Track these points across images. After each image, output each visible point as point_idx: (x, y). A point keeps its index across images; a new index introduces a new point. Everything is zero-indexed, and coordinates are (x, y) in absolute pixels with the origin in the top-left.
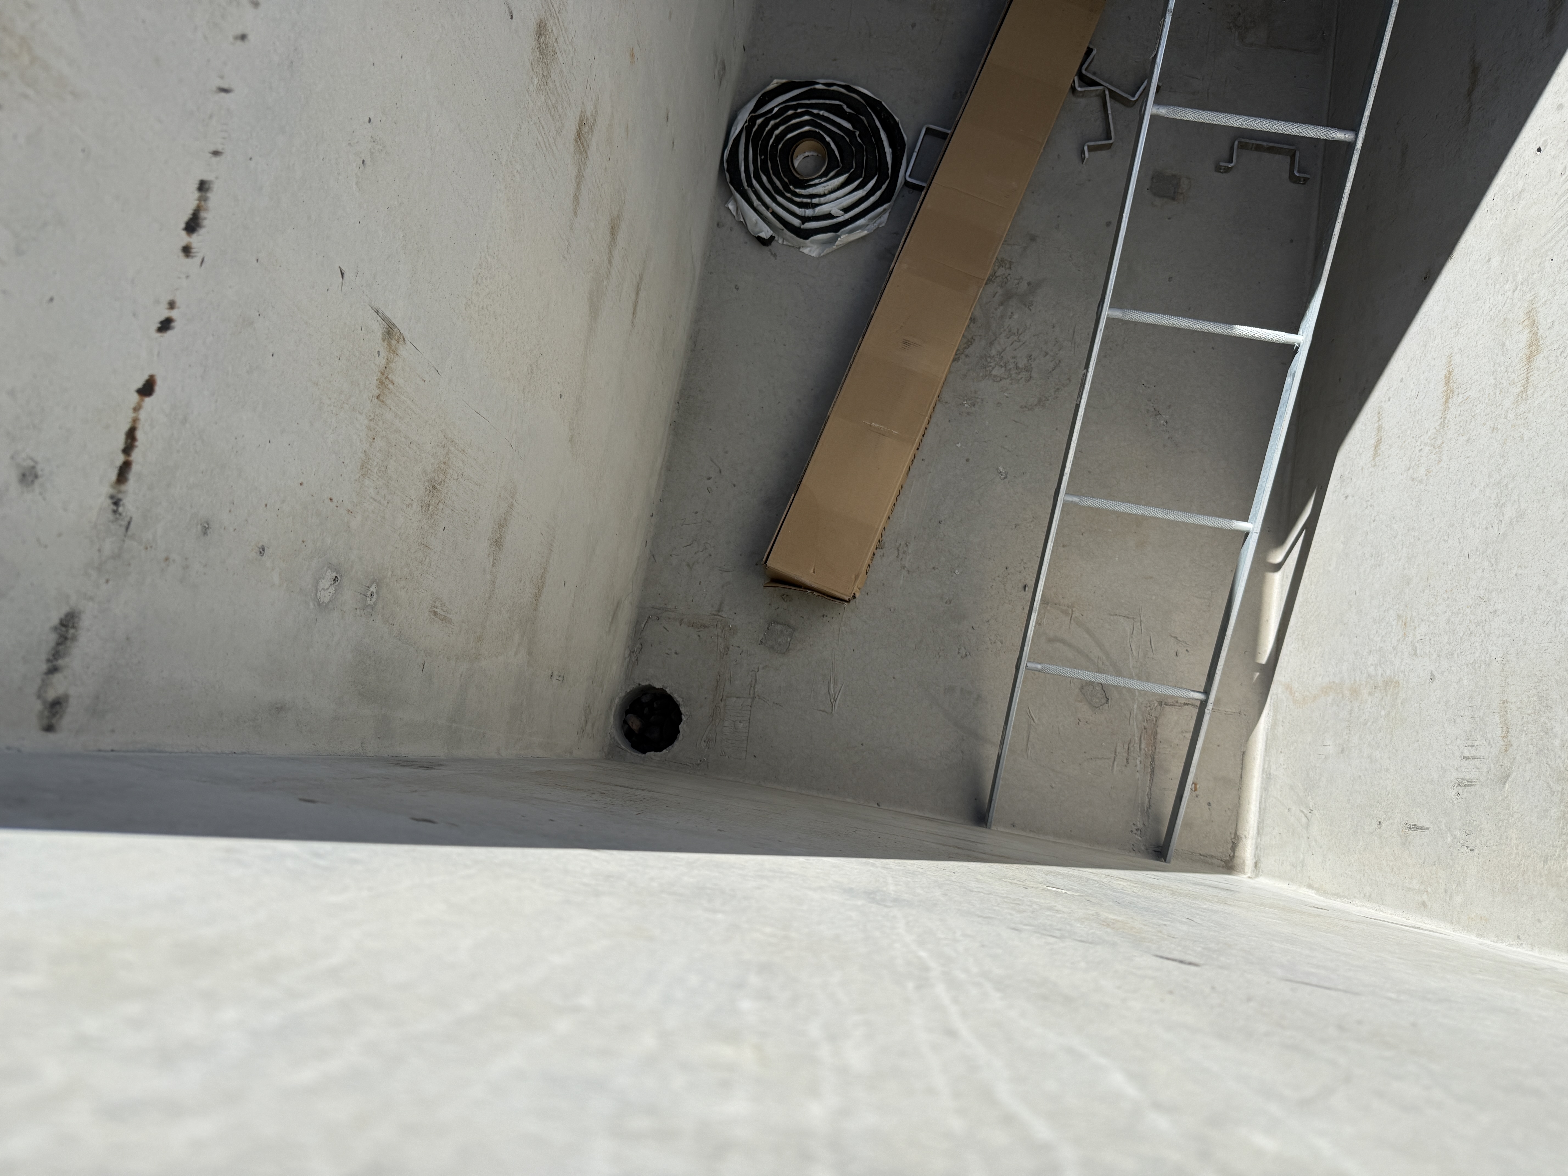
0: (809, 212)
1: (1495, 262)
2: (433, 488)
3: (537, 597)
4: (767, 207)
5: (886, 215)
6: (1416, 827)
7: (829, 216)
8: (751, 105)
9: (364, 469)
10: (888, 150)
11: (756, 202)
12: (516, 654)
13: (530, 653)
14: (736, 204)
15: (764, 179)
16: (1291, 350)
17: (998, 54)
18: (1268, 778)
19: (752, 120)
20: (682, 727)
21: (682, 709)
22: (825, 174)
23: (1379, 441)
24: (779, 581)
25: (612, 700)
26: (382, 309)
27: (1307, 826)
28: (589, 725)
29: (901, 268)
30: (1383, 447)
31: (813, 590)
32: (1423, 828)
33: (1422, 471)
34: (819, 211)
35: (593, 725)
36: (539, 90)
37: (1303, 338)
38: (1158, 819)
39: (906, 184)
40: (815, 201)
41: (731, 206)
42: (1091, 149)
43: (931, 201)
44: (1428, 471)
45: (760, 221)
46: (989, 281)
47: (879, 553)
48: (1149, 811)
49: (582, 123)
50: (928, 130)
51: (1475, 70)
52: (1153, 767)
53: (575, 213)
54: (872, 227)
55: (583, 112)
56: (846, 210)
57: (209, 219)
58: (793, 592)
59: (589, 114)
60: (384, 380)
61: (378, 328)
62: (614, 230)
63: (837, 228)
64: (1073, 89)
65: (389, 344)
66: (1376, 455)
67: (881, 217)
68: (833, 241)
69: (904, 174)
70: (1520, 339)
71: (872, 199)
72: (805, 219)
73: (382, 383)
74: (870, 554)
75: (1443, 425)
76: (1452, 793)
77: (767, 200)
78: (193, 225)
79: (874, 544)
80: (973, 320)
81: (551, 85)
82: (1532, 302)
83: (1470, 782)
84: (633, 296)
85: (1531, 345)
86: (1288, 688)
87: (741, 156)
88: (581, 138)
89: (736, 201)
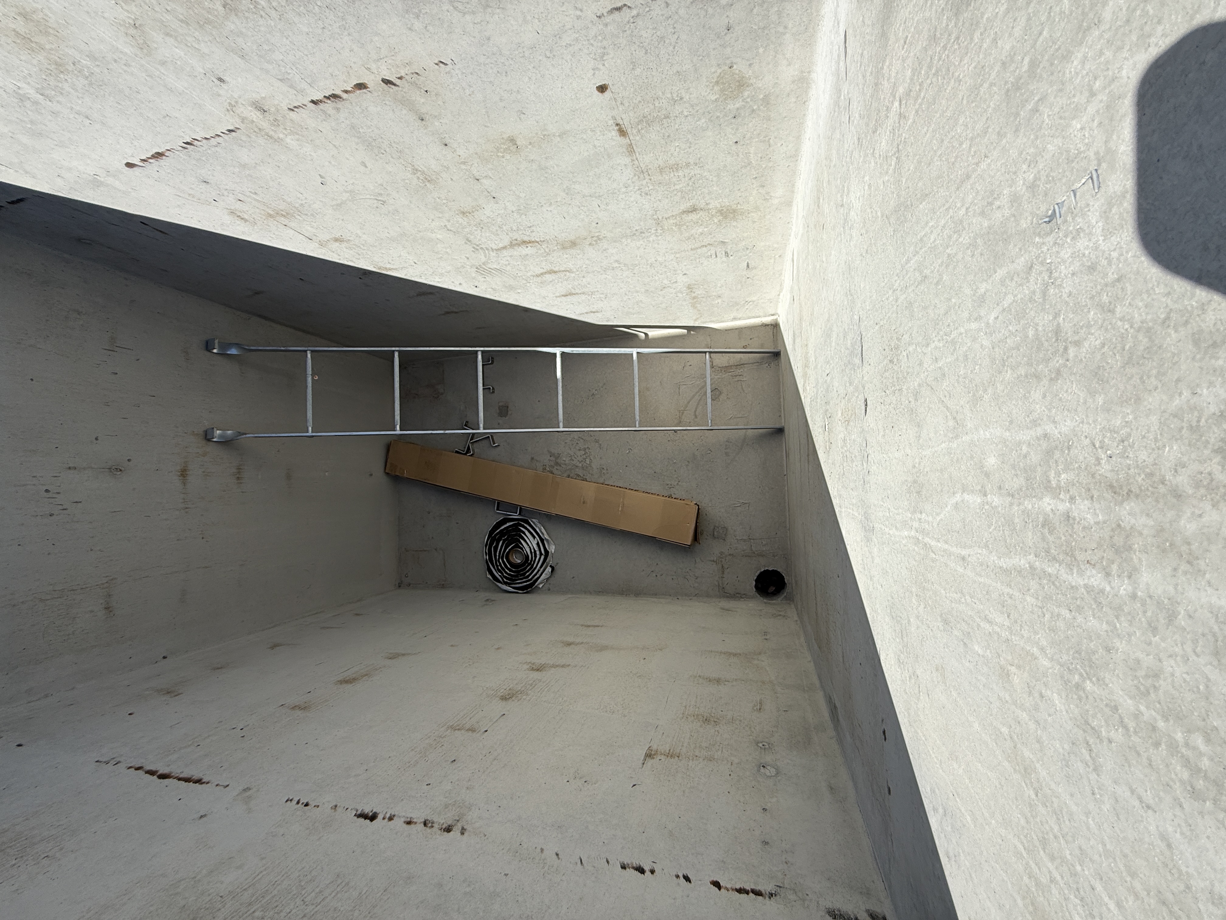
0: (538, 553)
1: (519, 291)
2: (707, 721)
3: (735, 655)
4: (539, 570)
5: (533, 520)
6: (748, 266)
7: (538, 544)
8: (499, 585)
9: (711, 759)
10: (508, 524)
11: (538, 576)
12: (763, 661)
13: (760, 654)
14: (540, 584)
15: (528, 574)
16: (563, 354)
17: (464, 488)
18: (735, 319)
19: (506, 583)
20: (770, 569)
21: (762, 570)
22: (522, 549)
23: (591, 312)
24: (696, 538)
25: (766, 603)
26: (641, 762)
27: (753, 301)
28: (780, 613)
29: (554, 511)
30: (594, 310)
31: (696, 522)
32: (748, 264)
33: (601, 296)
34: (536, 549)
35: (780, 611)
36: (527, 695)
37: (558, 351)
38: (763, 358)
39: (520, 514)
40: (533, 551)
41: (541, 586)
42: (494, 444)
43: (526, 504)
44: (602, 294)
45: (545, 572)
46: (552, 473)
47: (674, 496)
48: (760, 363)
49: (533, 669)
50: (498, 509)
51: (448, 313)
52: (741, 365)
53: (569, 665)
54: (539, 525)
55: (528, 669)
56: (534, 537)
57: (636, 862)
58: (699, 530)
59: (528, 667)
60: (670, 755)
61: (650, 762)
62: (569, 644)
63: (542, 540)
64: (471, 455)
65: (654, 754)
66: (597, 312)
67: (534, 522)
68: (547, 540)
69: (516, 516)
70: (548, 277)
71: (528, 527)
72: (541, 554)
73: (672, 756)
74: (675, 500)
75: (583, 293)
76: (731, 258)
77: (536, 571)
78: (641, 871)
79: (670, 499)
80: (569, 476)
81: (523, 689)
82: (534, 276)
83: (726, 253)
84: (591, 628)
85: (550, 273)
86: (696, 320)
87: (520, 585)
88: (539, 669)
89: (539, 584)
